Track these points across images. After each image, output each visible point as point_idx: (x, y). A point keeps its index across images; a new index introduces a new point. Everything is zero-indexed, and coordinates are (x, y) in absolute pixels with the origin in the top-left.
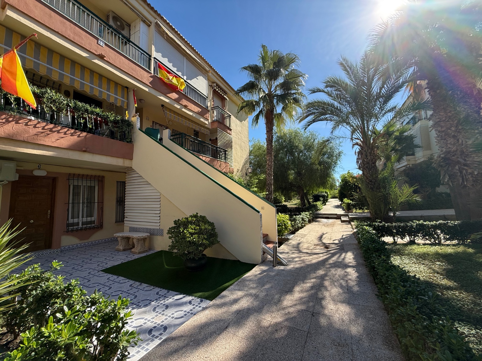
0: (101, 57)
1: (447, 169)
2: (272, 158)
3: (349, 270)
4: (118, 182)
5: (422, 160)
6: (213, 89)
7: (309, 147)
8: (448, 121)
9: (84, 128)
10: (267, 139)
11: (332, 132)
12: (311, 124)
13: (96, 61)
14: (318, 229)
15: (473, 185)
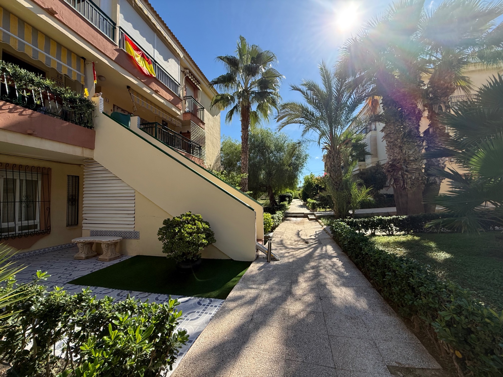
0: (51, 13)
1: (393, 174)
2: (247, 157)
3: (335, 260)
4: (69, 176)
5: (371, 166)
6: (185, 76)
7: (280, 149)
8: (396, 134)
9: (29, 104)
10: (242, 137)
11: (303, 135)
12: (285, 125)
13: (44, 17)
14: (291, 227)
15: (411, 187)
